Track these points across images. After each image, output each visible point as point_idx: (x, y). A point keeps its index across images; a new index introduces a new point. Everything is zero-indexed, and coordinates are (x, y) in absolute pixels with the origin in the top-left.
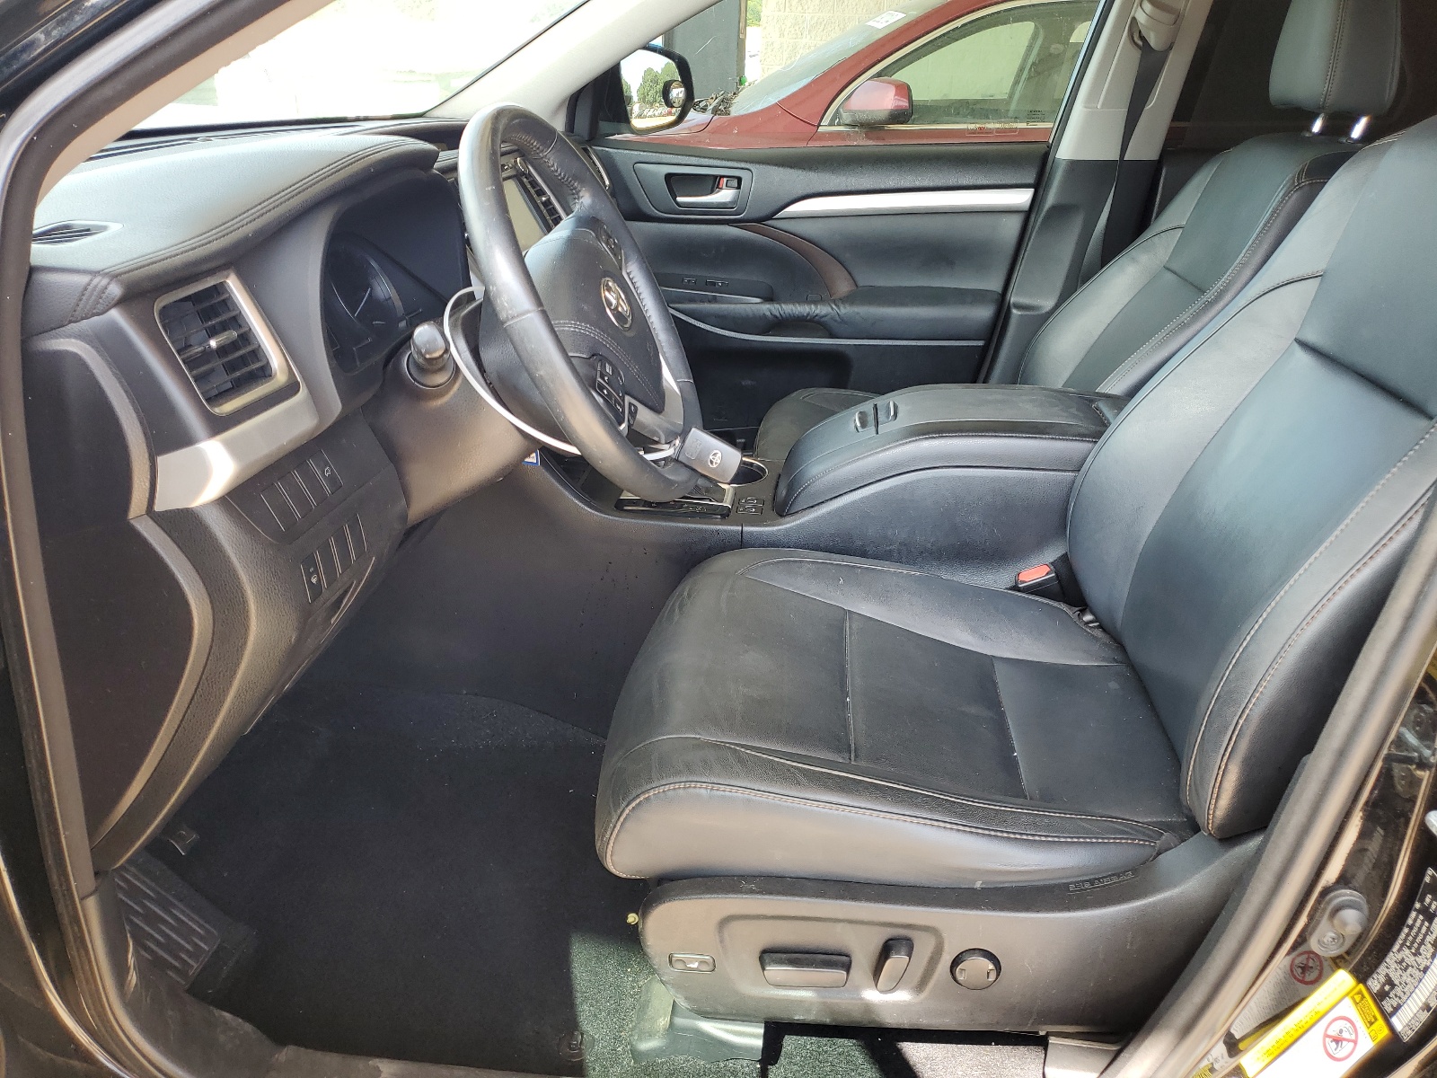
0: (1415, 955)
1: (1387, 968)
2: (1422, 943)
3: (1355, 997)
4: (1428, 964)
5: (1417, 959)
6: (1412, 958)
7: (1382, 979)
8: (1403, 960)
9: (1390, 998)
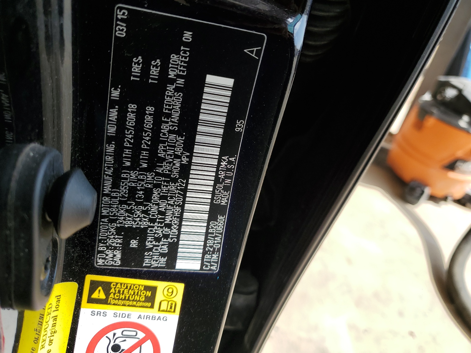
0: (149, 169)
1: (111, 221)
2: (156, 140)
3: (95, 296)
4: (185, 160)
5: (159, 170)
6: (150, 176)
7: (117, 241)
8: (133, 191)
9: (151, 250)
